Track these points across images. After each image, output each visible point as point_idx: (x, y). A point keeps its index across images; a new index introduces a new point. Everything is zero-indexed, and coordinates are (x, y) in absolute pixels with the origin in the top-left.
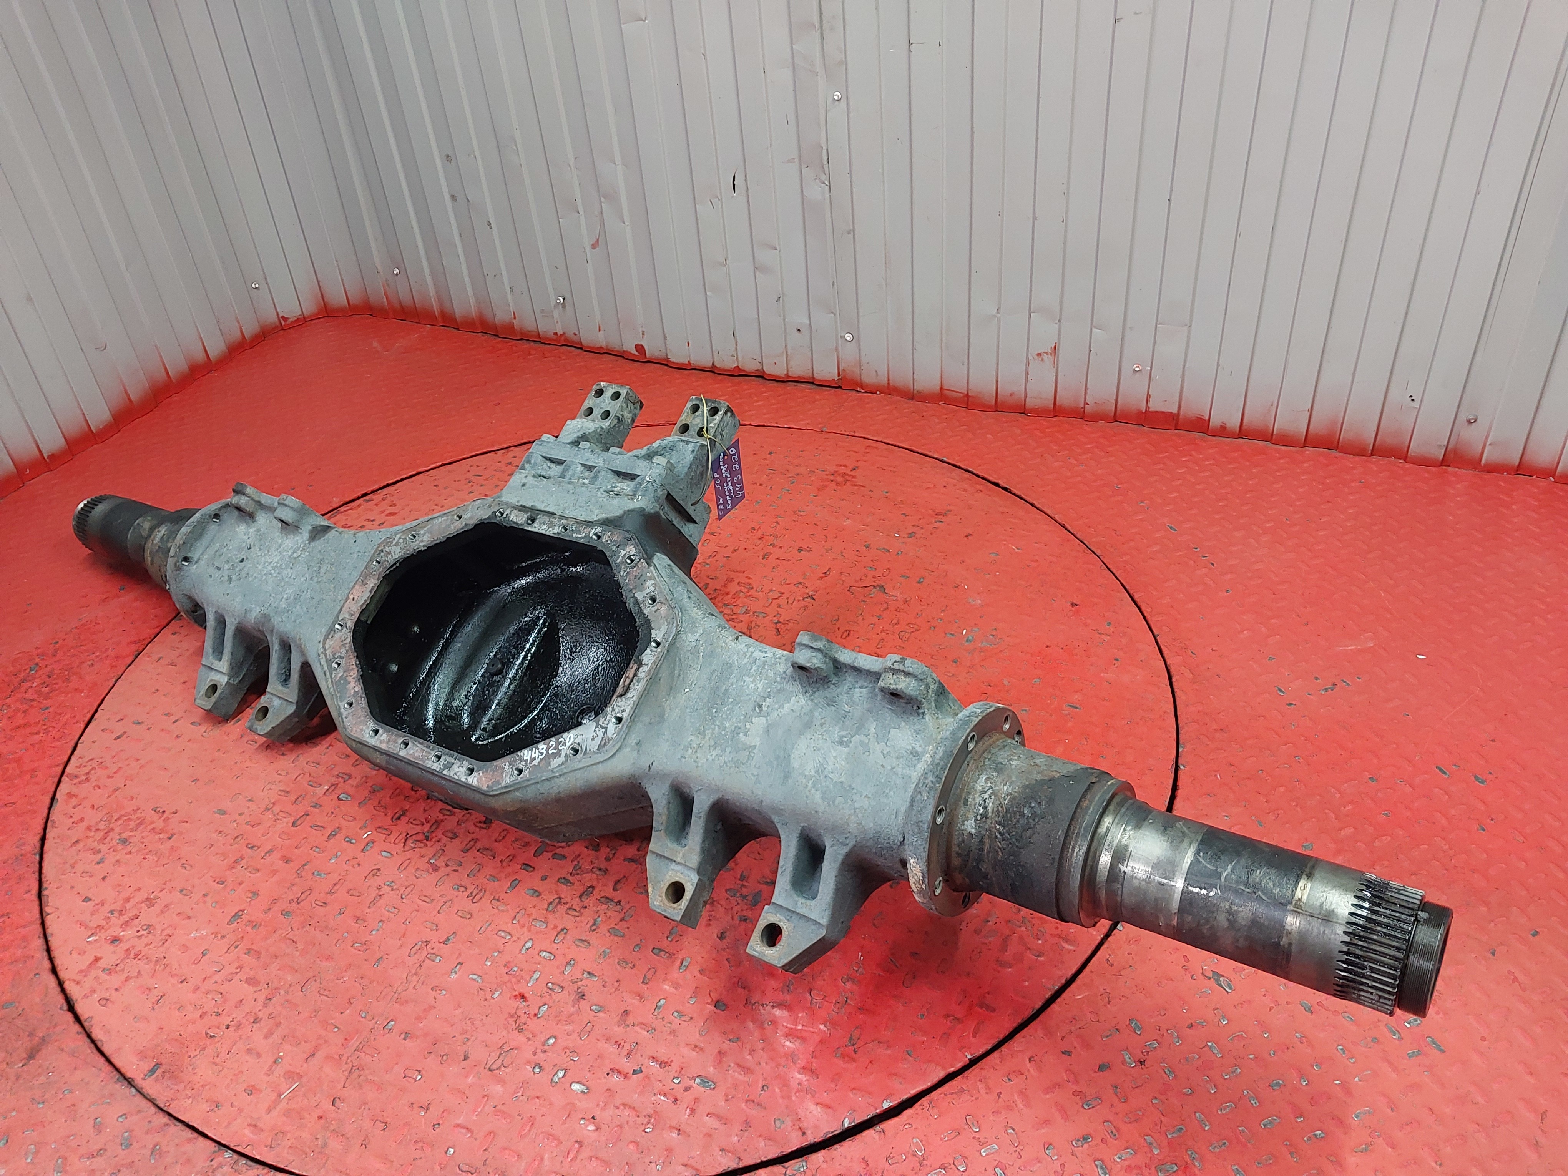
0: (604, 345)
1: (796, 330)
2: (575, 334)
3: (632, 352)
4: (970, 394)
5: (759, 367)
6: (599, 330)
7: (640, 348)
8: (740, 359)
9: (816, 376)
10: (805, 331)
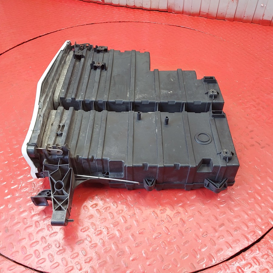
4: (209, 13)
9: (160, 8)
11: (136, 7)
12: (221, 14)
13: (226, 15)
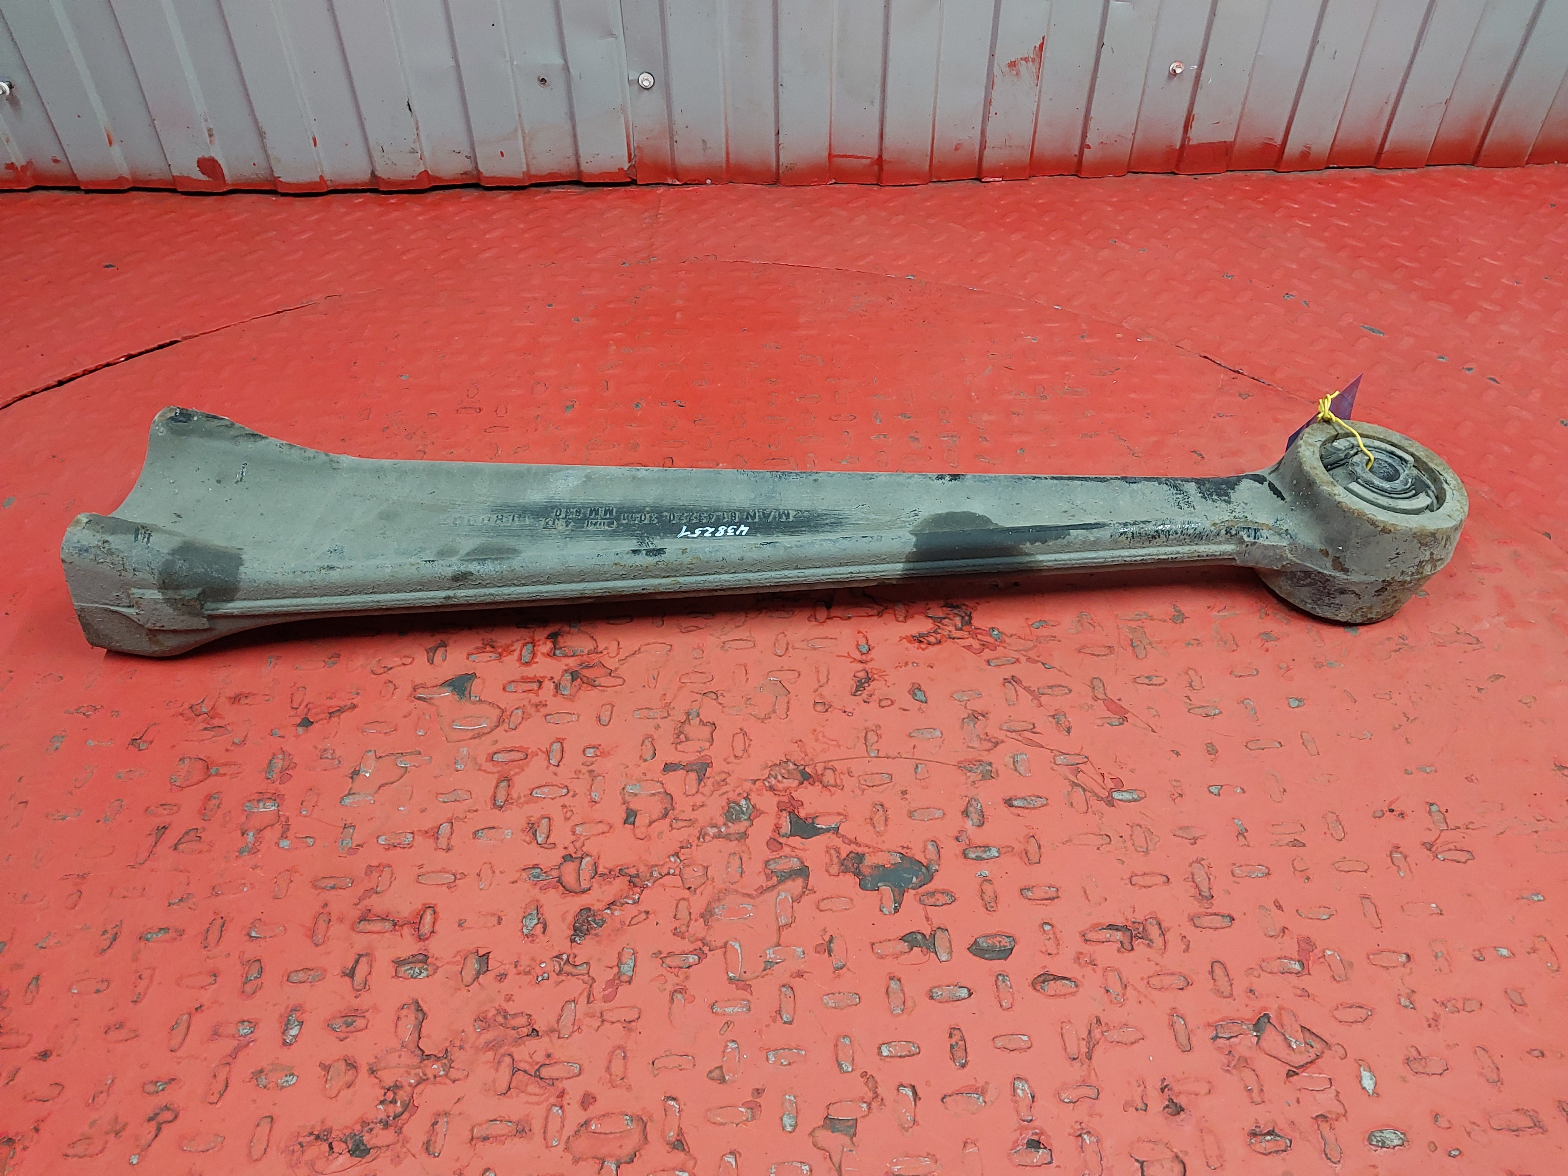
0: (125, 171)
1: (537, 83)
2: (56, 161)
3: (194, 177)
4: (885, 157)
5: (468, 166)
6: (110, 143)
7: (208, 165)
8: (427, 154)
9: (585, 167)
10: (557, 82)
11: (437, 178)
12: (956, 149)
13: (986, 152)
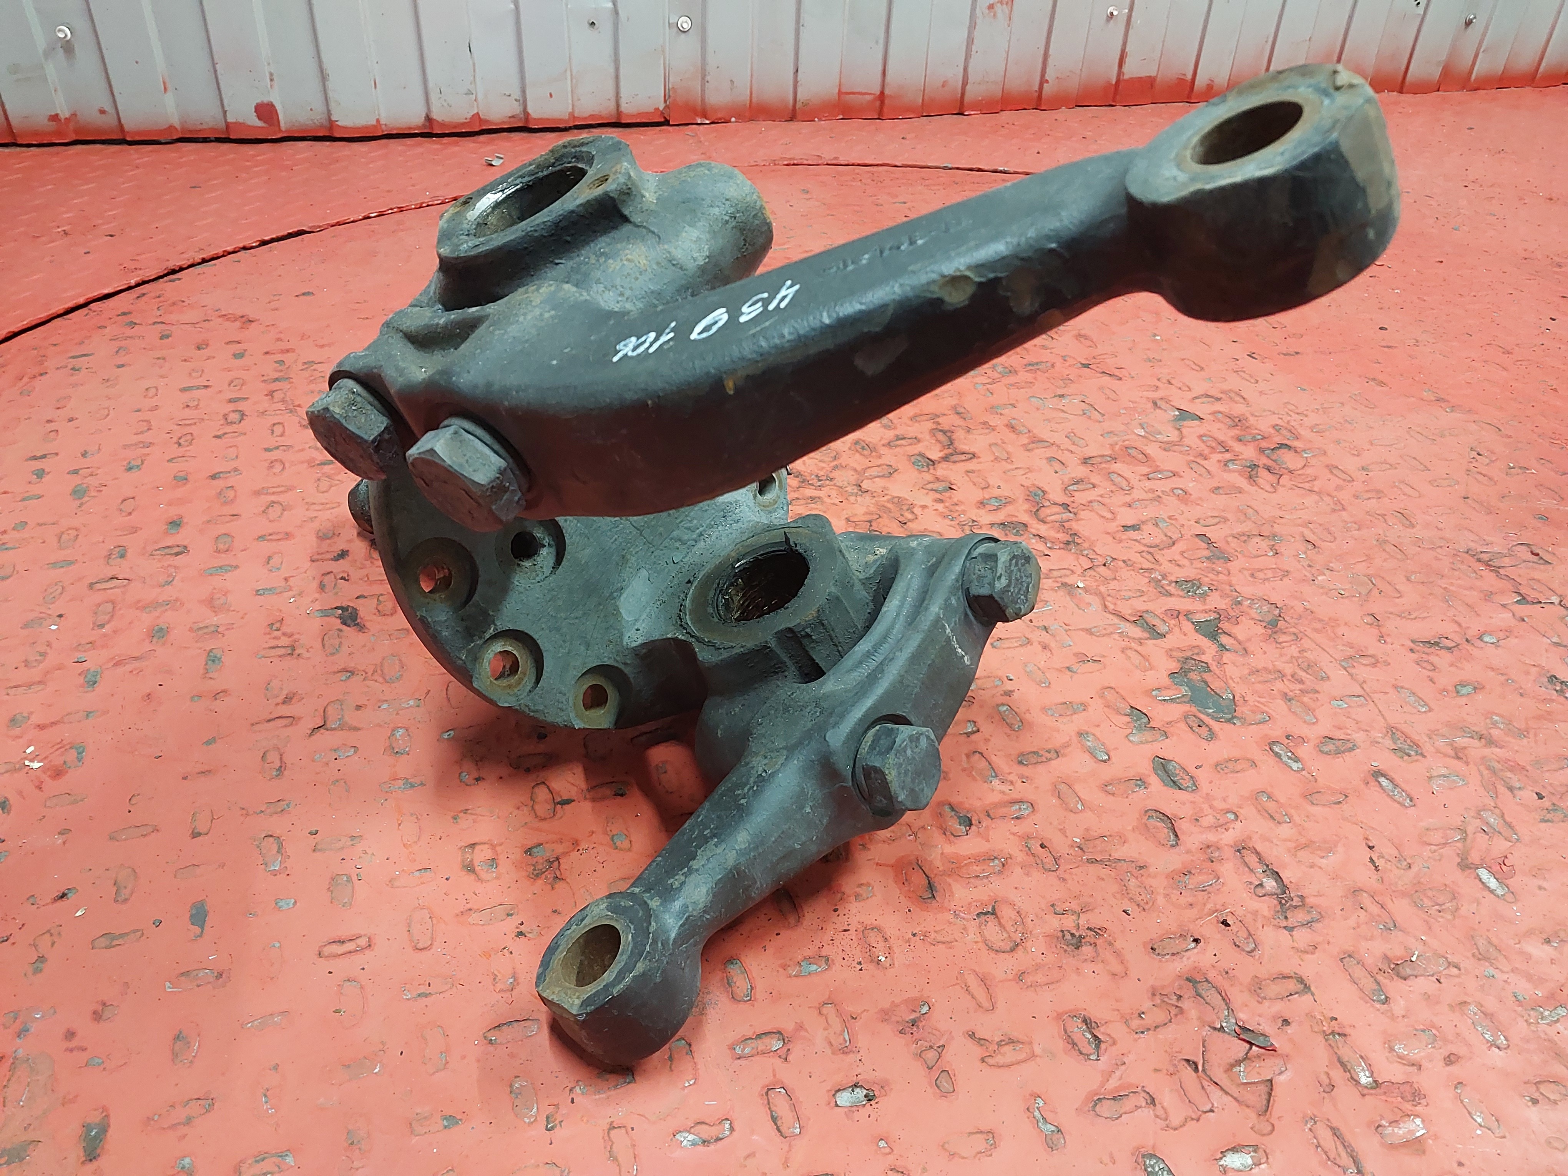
0: (176, 121)
1: (587, 25)
2: (102, 112)
3: (249, 124)
4: (887, 92)
6: (165, 89)
7: (266, 111)
8: (480, 97)
9: (625, 108)
10: (605, 26)
11: (487, 122)
12: (943, 86)
13: (968, 87)
